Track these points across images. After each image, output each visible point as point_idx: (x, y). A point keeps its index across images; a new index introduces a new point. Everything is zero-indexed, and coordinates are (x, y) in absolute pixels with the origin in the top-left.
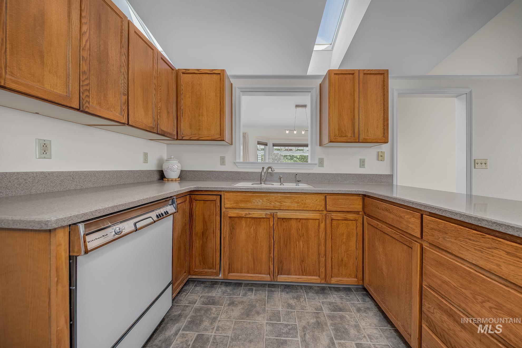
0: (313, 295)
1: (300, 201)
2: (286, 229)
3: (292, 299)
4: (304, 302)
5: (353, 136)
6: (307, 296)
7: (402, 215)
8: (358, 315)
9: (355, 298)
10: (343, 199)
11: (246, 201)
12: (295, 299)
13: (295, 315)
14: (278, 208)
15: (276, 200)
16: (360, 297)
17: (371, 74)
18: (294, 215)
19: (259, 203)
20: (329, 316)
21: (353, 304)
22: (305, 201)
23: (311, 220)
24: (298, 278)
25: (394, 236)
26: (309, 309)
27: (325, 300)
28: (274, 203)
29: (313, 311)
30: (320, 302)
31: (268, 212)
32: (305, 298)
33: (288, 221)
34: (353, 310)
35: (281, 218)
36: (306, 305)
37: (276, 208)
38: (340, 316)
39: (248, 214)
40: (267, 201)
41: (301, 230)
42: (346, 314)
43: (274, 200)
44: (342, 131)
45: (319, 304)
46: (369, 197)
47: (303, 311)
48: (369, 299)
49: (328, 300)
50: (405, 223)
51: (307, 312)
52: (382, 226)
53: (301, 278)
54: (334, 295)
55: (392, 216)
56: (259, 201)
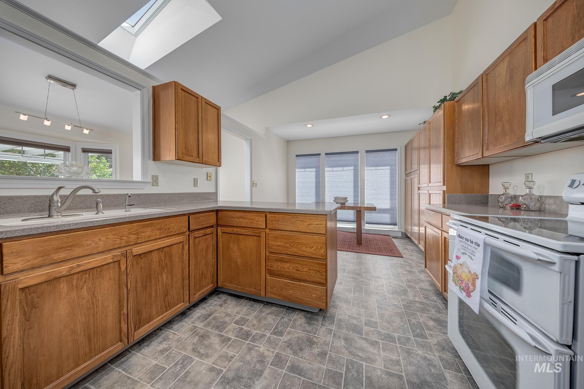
0: (179, 325)
1: (163, 226)
2: (145, 266)
3: (160, 345)
4: (175, 336)
5: (197, 157)
6: (173, 331)
7: (253, 218)
8: (223, 308)
9: (213, 301)
10: (203, 216)
11: (71, 246)
12: (164, 342)
13: (177, 351)
14: (133, 242)
15: (130, 233)
16: (216, 298)
17: (210, 105)
18: (156, 245)
19: (101, 244)
20: (205, 326)
21: (215, 305)
22: (169, 225)
23: (175, 245)
24: (162, 318)
25: (247, 234)
26: (185, 336)
27: (193, 320)
28: (127, 237)
29: (190, 334)
30: (189, 324)
31: (117, 252)
32: (173, 333)
33: (147, 255)
34: (218, 308)
35: (137, 255)
36: (179, 337)
37: (131, 242)
38: (212, 319)
39: (77, 266)
40: (116, 237)
41: (163, 261)
42: (216, 314)
43: (127, 233)
44: (188, 150)
45: (190, 326)
46: (221, 210)
47: (180, 342)
48: (222, 295)
49: (195, 317)
50: (255, 222)
51: (185, 340)
52: (237, 230)
53: (164, 316)
54: (196, 311)
55: (246, 221)
56: (100, 240)
